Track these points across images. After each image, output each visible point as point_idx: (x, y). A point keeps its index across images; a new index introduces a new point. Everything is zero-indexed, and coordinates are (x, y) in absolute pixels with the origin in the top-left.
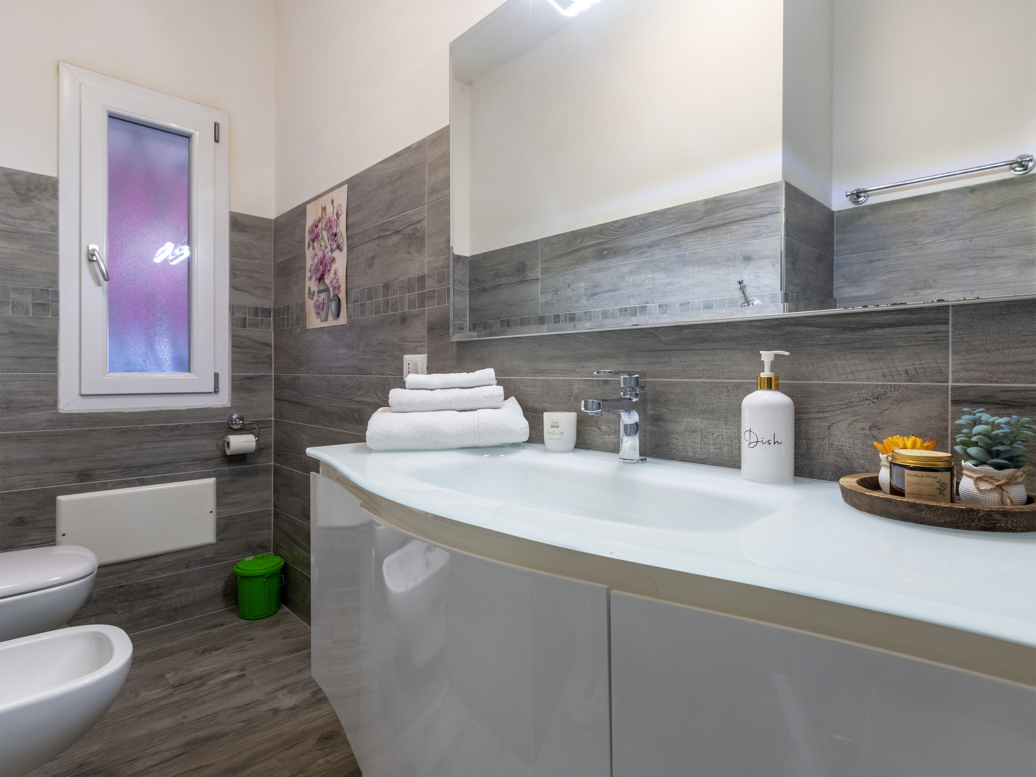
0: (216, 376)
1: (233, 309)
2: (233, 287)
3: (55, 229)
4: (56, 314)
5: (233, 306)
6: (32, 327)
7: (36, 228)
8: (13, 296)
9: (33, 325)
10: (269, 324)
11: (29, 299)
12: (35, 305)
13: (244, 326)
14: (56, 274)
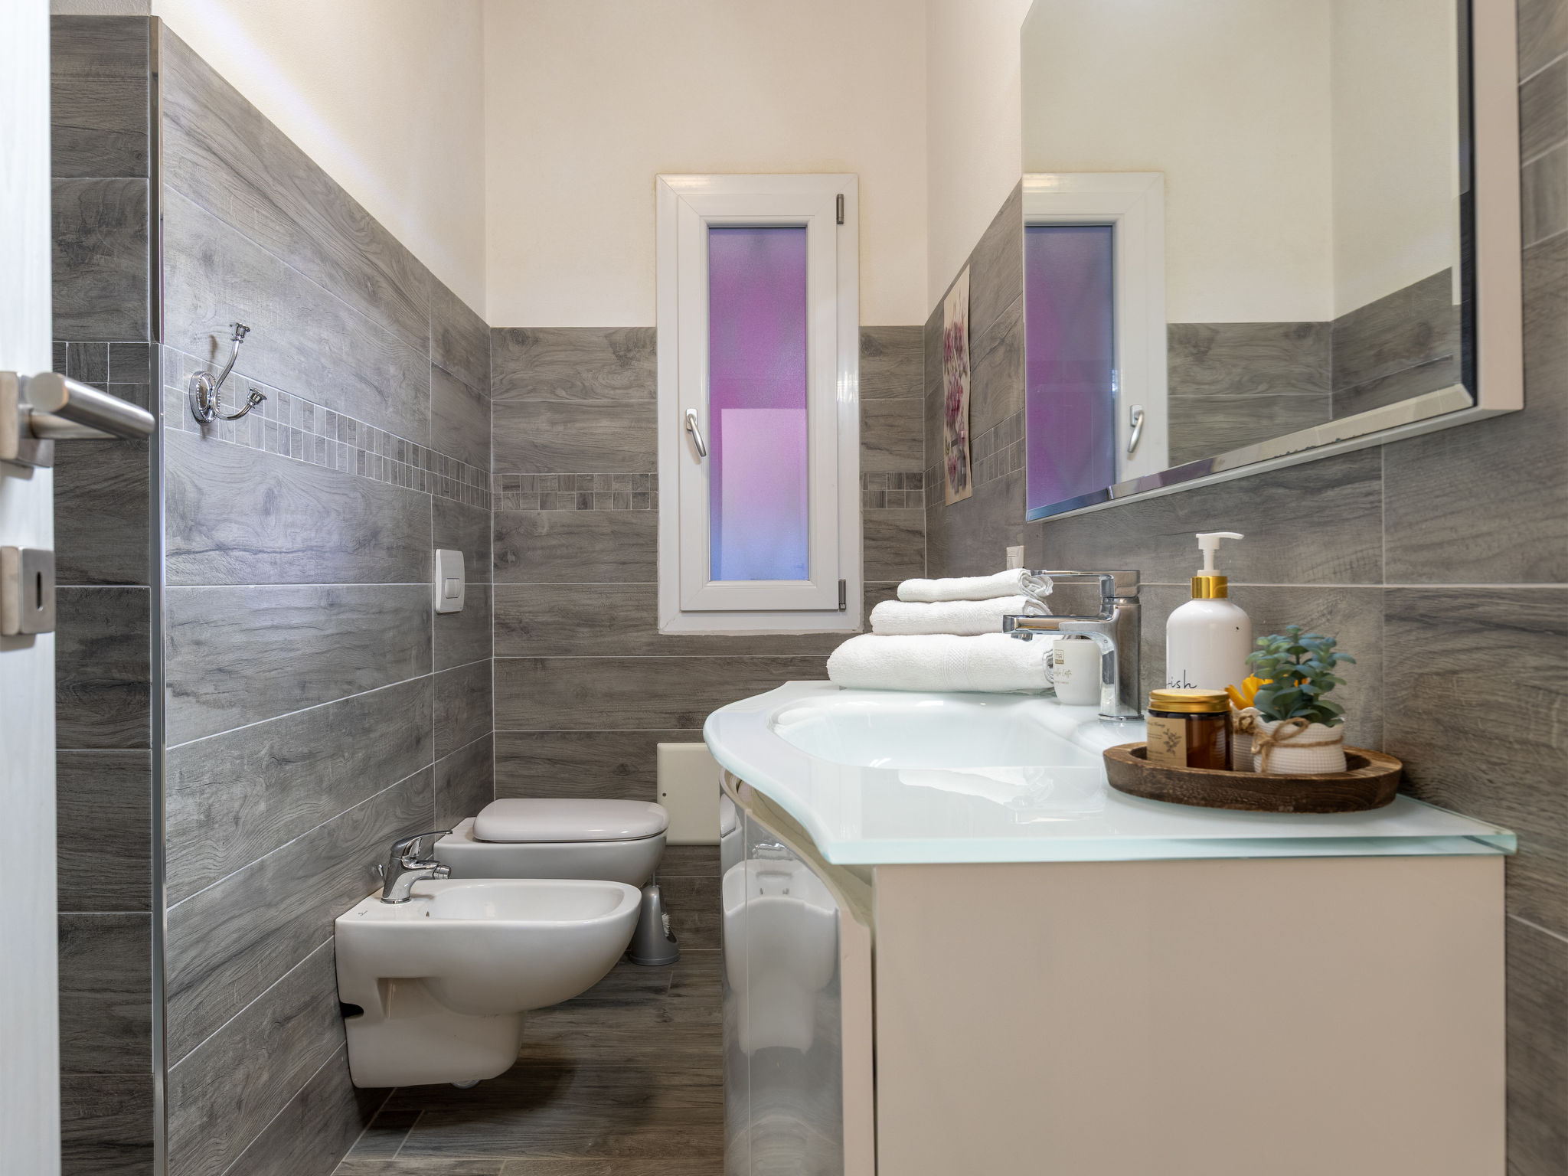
0: (842, 585)
1: (866, 478)
2: (866, 445)
3: (653, 395)
4: (655, 506)
5: (865, 475)
6: (632, 523)
7: (636, 397)
8: (615, 486)
9: (634, 521)
10: (920, 500)
11: (628, 489)
12: (635, 495)
13: (882, 505)
14: (654, 453)
